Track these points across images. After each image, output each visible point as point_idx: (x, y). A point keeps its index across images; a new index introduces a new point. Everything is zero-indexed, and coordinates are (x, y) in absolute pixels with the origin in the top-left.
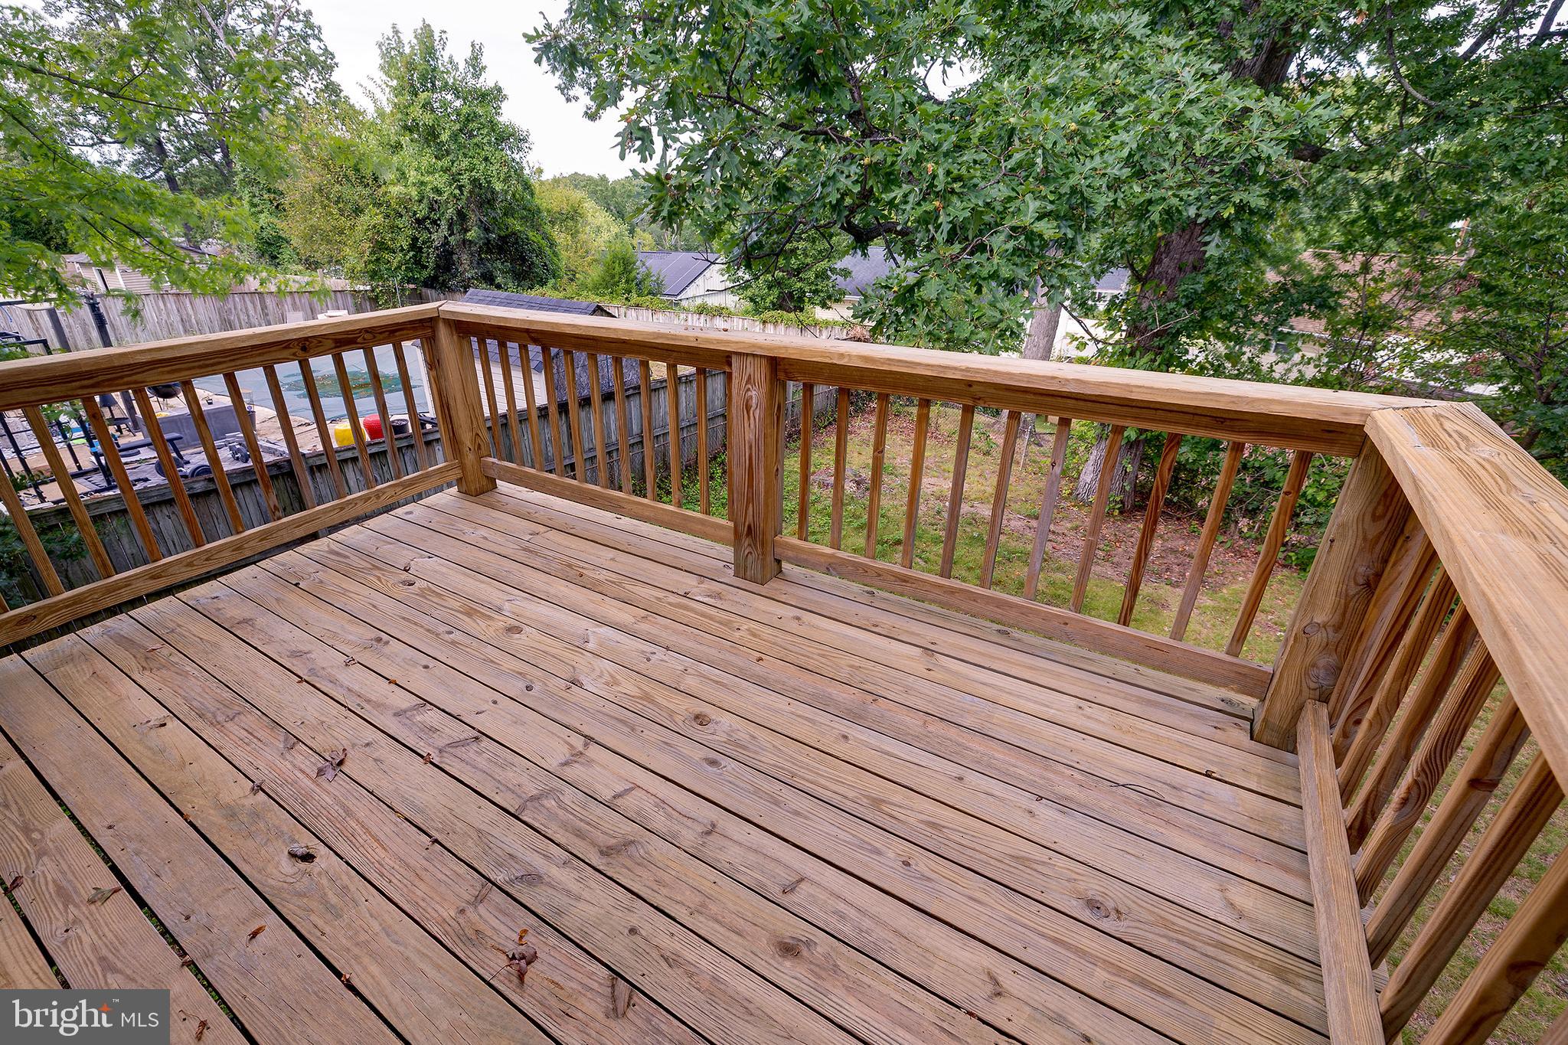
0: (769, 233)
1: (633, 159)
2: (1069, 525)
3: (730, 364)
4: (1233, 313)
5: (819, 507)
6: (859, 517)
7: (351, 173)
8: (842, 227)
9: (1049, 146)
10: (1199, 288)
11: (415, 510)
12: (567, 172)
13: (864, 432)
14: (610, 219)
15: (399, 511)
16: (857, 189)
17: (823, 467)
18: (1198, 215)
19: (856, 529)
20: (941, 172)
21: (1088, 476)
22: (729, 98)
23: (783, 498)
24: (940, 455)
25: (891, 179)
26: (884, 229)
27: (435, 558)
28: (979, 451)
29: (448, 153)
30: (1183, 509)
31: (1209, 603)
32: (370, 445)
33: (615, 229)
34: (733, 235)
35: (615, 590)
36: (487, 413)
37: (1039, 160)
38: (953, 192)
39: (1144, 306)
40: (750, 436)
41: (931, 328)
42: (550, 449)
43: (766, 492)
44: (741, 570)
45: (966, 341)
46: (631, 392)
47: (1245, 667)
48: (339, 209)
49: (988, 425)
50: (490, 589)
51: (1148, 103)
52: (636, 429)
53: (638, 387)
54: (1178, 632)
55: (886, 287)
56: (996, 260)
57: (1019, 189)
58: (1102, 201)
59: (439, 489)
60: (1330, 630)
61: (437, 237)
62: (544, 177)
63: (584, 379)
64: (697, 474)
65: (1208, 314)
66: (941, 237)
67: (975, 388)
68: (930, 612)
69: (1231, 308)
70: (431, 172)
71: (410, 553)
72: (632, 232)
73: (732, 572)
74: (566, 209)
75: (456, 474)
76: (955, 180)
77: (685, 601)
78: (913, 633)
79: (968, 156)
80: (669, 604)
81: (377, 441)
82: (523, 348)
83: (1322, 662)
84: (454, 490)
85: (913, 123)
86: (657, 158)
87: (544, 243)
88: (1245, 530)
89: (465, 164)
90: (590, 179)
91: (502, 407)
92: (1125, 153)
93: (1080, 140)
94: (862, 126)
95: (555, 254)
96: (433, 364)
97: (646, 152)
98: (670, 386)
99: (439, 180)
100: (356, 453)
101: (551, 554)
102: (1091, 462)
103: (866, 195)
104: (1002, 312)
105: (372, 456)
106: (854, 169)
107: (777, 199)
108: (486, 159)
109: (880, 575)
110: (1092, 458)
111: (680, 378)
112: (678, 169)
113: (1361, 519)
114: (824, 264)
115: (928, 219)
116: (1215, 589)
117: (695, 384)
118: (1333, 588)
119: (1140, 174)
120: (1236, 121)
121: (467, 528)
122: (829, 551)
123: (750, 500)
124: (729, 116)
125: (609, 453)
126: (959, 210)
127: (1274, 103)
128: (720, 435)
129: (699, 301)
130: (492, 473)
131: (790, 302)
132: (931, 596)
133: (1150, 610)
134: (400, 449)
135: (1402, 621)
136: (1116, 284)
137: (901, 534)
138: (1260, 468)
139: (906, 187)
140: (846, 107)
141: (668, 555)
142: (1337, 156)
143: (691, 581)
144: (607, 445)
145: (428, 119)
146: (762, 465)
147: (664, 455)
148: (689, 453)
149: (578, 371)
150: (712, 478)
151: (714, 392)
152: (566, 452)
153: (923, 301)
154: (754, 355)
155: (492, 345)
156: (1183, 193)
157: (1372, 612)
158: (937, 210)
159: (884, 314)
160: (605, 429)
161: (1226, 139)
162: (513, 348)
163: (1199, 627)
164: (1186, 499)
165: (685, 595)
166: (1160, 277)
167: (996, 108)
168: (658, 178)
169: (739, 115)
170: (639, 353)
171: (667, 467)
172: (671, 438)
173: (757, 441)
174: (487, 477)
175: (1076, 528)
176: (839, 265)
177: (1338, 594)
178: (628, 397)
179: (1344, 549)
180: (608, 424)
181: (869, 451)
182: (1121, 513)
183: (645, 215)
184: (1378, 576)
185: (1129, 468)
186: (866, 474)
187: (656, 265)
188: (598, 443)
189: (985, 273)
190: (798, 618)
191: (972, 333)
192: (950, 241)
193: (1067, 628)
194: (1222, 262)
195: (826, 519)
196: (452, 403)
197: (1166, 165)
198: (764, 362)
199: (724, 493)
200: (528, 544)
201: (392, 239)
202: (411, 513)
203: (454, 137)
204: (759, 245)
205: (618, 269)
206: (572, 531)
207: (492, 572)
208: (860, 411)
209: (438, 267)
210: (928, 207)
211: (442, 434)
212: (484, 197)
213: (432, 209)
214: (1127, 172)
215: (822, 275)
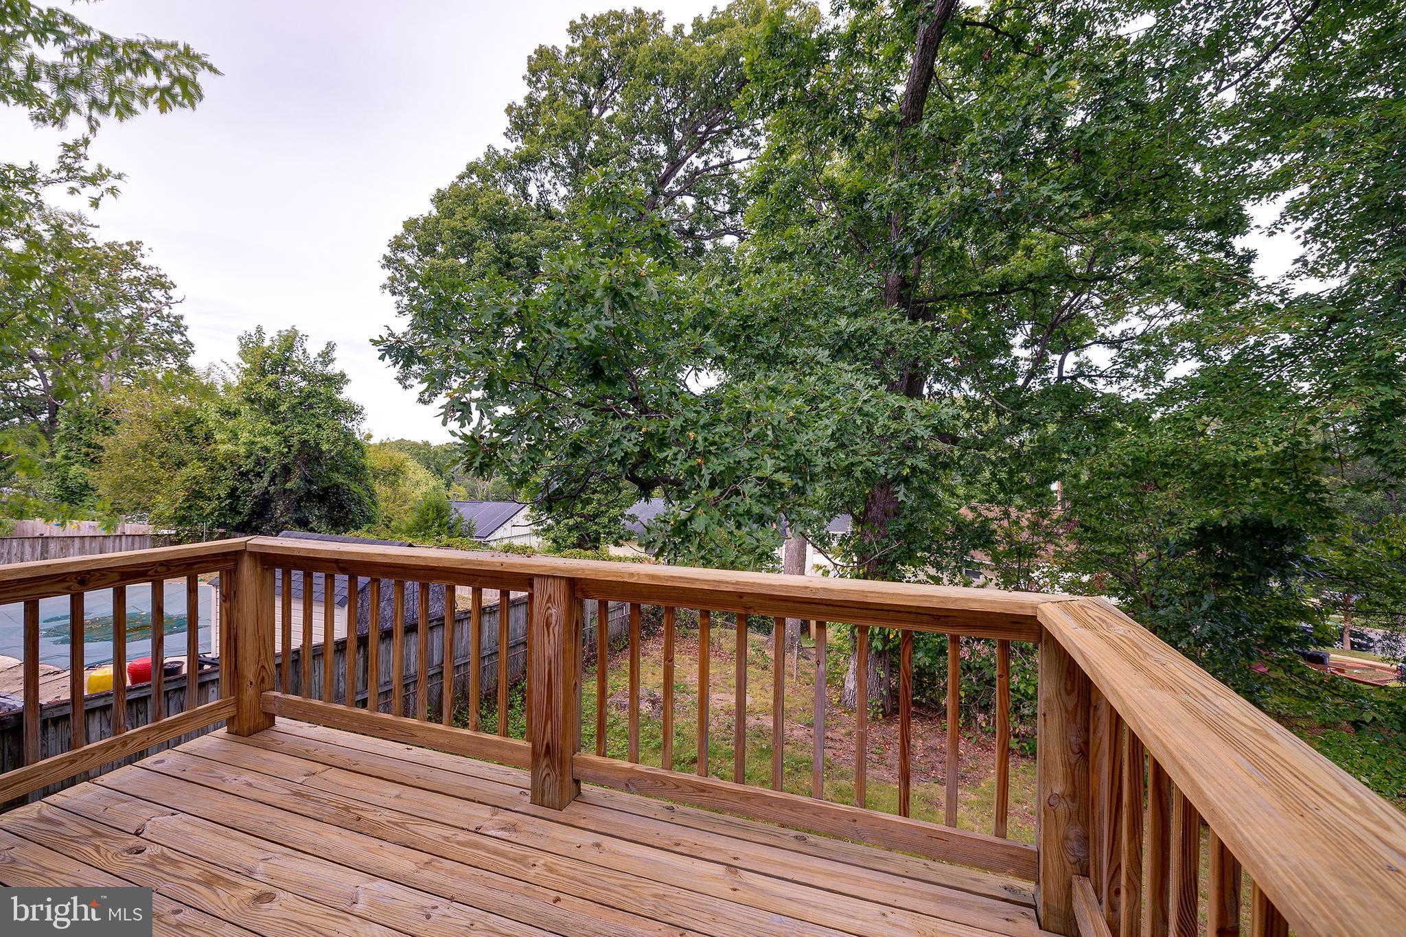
0: (568, 482)
1: (454, 425)
2: (843, 731)
3: (532, 586)
4: (930, 546)
5: (617, 729)
6: (655, 737)
7: (182, 433)
8: (627, 478)
9: (776, 423)
10: (902, 528)
11: (169, 759)
12: (395, 437)
13: (656, 653)
14: (429, 474)
15: (147, 762)
16: (637, 449)
17: (620, 689)
18: (887, 474)
19: (653, 749)
20: (700, 439)
21: (851, 685)
22: (536, 384)
23: (582, 722)
24: (722, 671)
25: (663, 443)
26: (662, 480)
27: (180, 815)
28: (758, 666)
29: (284, 419)
30: (933, 711)
31: (973, 798)
32: (130, 690)
33: (433, 483)
34: (537, 484)
35: (398, 833)
36: (278, 648)
37: (770, 433)
38: (710, 452)
39: (866, 541)
40: (549, 651)
41: (703, 553)
42: (342, 684)
43: (566, 707)
44: (538, 796)
45: (732, 563)
46: (435, 623)
47: (1014, 848)
48: (161, 463)
49: (762, 643)
50: (242, 847)
51: (838, 401)
52: (436, 660)
53: (442, 619)
54: (952, 821)
55: (665, 521)
56: (748, 500)
57: (759, 452)
58: (821, 461)
59: (203, 731)
60: (1068, 799)
61: (259, 486)
62: (372, 442)
63: (388, 613)
64: (496, 703)
65: (913, 547)
66: (705, 484)
67: (745, 599)
68: (729, 823)
69: (927, 542)
70: (264, 433)
71: (148, 811)
72: (448, 486)
73: (528, 799)
74: (388, 465)
75: (230, 711)
76: (712, 444)
77: (476, 838)
78: (715, 849)
79: (720, 429)
80: (459, 843)
81: (139, 685)
82: (330, 578)
83: (1072, 834)
84: (223, 731)
85: (677, 406)
86: (474, 424)
87: (364, 493)
88: (984, 725)
89: (298, 428)
90: (414, 445)
91: (297, 642)
92: (829, 432)
93: (799, 422)
94: (640, 407)
95: (374, 503)
96: (229, 597)
97: (465, 418)
98: (474, 616)
99: (269, 441)
100: (111, 700)
101: (326, 796)
102: (851, 671)
103: (645, 455)
104: (758, 540)
105: (130, 702)
106: (633, 435)
107: (573, 456)
108: (319, 426)
109: (678, 787)
110: (851, 667)
111: (484, 609)
112: (491, 431)
113: (1058, 694)
114: (614, 512)
115: (691, 472)
116: (975, 783)
117: (498, 615)
118: (1058, 758)
119: (842, 446)
120: (898, 414)
121: (228, 774)
122: (626, 765)
123: (549, 716)
124: (536, 397)
125: (406, 686)
126: (716, 465)
127: (917, 403)
128: (521, 662)
129: (506, 542)
130: (271, 709)
131: (588, 542)
132: (728, 805)
133: (927, 811)
134: (167, 693)
135: (1117, 783)
136: (842, 526)
137: (694, 752)
138: (981, 669)
139: (675, 449)
140: (626, 394)
141: (462, 786)
142: (967, 441)
143: (484, 812)
144: (405, 677)
145: (270, 394)
146: (561, 679)
147: (464, 685)
148: (489, 680)
149: (382, 605)
150: (511, 706)
151: (516, 621)
152: (360, 686)
153: (695, 532)
154: (554, 577)
155: (297, 576)
156: (873, 458)
157: (1093, 779)
158: (699, 465)
159: (664, 543)
160: (404, 660)
161: (894, 426)
162: (319, 578)
163: (971, 824)
164: (932, 700)
165: (477, 831)
166: (873, 520)
167: (736, 399)
168: (472, 438)
169: (543, 397)
170: (446, 578)
171: (466, 697)
172: (472, 669)
173: (556, 656)
174: (265, 713)
175: (850, 734)
176: (628, 512)
177: (1064, 764)
178: (431, 628)
179: (1055, 721)
180: (408, 655)
181: (660, 671)
182: (884, 716)
183: (460, 467)
184: (1087, 743)
185: (883, 675)
186: (659, 693)
187: (468, 512)
188: (395, 675)
189: (741, 510)
190: (598, 845)
191: (737, 557)
192: (712, 486)
193: (857, 825)
194: (913, 510)
195: (624, 742)
196: (241, 634)
197: (858, 440)
198: (563, 582)
199: (523, 721)
200: (300, 788)
201: (211, 489)
202: (162, 761)
203: (292, 408)
204: (559, 491)
205: (432, 515)
206: (354, 768)
207: (249, 824)
208: (651, 634)
209: (253, 512)
210: (691, 463)
211: (222, 674)
212: (310, 455)
213: (258, 463)
214: (832, 445)
215: (615, 520)
